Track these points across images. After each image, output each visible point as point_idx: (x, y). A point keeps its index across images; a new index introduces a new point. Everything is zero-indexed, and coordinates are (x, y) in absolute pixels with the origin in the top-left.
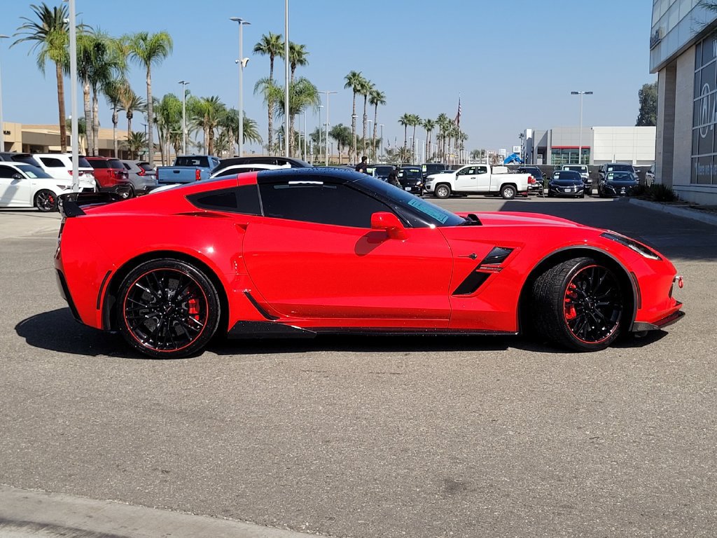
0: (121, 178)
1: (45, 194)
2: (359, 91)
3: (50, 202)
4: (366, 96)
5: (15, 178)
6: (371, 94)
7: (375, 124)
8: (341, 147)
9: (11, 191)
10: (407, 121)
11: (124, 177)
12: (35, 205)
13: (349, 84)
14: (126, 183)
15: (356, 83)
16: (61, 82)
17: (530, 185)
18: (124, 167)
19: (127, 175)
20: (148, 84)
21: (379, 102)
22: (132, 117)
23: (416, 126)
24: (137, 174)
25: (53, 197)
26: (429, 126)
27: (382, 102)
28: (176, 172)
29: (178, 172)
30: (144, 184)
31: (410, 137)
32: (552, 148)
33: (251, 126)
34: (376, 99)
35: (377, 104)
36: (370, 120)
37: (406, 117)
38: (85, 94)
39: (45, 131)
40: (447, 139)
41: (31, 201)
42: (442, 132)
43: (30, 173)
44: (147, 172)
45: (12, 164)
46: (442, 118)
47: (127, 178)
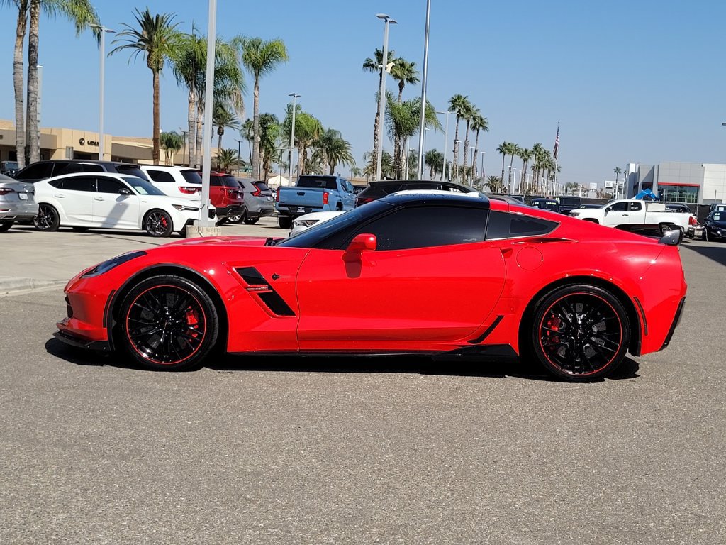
0: (235, 197)
1: (157, 215)
2: (462, 115)
3: (163, 225)
4: (468, 121)
5: (122, 193)
6: (474, 119)
7: (476, 151)
8: (434, 173)
9: (119, 210)
10: (506, 149)
11: (239, 197)
12: (144, 228)
13: (453, 108)
14: (241, 203)
15: (460, 106)
16: (158, 93)
17: (691, 226)
18: (239, 185)
19: (242, 194)
20: (255, 96)
21: (481, 128)
22: (223, 133)
23: (515, 155)
24: (252, 193)
25: (166, 219)
26: (525, 155)
27: (484, 128)
28: (300, 194)
29: (303, 194)
30: (259, 206)
31: (507, 166)
32: (659, 185)
33: (346, 148)
34: (479, 125)
35: (478, 130)
36: (471, 147)
37: (505, 145)
38: (190, 102)
39: (135, 144)
40: (541, 170)
41: (139, 222)
42: (537, 163)
43: (139, 189)
44: (262, 192)
45: (118, 176)
46: (536, 147)
47: (242, 198)
